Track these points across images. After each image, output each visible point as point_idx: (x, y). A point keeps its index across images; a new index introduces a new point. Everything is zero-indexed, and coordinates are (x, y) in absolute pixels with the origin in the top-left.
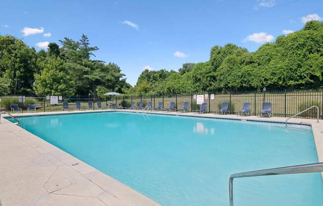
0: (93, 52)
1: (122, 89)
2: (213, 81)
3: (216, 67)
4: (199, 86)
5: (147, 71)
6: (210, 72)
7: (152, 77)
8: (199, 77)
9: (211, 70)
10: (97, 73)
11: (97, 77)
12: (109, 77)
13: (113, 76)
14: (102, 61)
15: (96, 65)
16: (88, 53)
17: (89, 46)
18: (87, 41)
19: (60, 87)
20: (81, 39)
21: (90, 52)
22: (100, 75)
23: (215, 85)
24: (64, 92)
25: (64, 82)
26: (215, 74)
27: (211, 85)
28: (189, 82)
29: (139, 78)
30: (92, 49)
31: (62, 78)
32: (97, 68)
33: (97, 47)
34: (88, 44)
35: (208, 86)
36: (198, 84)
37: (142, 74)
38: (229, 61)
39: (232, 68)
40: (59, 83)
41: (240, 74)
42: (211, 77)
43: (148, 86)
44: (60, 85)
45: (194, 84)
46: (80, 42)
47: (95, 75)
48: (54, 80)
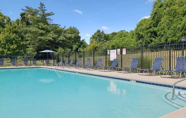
0: (50, 17)
1: (80, 49)
2: (154, 37)
3: (158, 22)
4: (141, 43)
5: (99, 31)
6: (150, 28)
7: (103, 36)
8: (141, 33)
9: (152, 25)
10: (51, 35)
11: (51, 38)
12: (61, 38)
13: (65, 37)
14: (57, 25)
15: (51, 28)
16: (46, 18)
17: (46, 12)
18: (44, 8)
19: (12, 47)
20: (39, 6)
21: (47, 17)
22: (53, 36)
23: (156, 40)
24: (15, 51)
25: (16, 42)
26: (156, 29)
27: (151, 41)
28: (133, 40)
29: (91, 38)
30: (49, 14)
31: (14, 39)
32: (52, 30)
33: (52, 13)
34: (45, 10)
35: (149, 43)
36: (140, 41)
37: (95, 34)
38: (169, 13)
39: (171, 21)
40: (12, 44)
41: (180, 26)
42: (152, 33)
43: (98, 45)
44: (12, 45)
45: (137, 41)
46: (38, 9)
47: (49, 37)
48: (7, 41)
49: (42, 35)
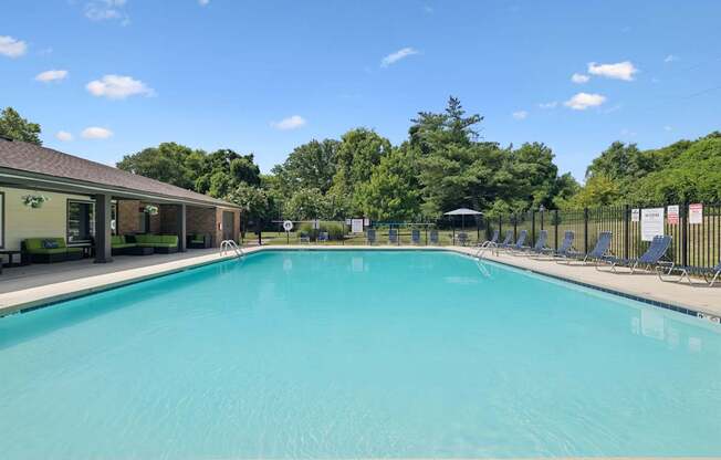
0: (472, 127)
1: (555, 200)
5: (617, 147)
7: (632, 160)
10: (475, 170)
11: (474, 179)
12: (501, 175)
13: (511, 171)
15: (475, 153)
16: (463, 132)
18: (459, 107)
19: (391, 203)
20: (448, 106)
21: (466, 129)
22: (480, 173)
24: (398, 212)
25: (399, 193)
30: (471, 121)
31: (395, 187)
32: (477, 158)
33: (478, 116)
34: (460, 113)
37: (604, 155)
43: (615, 188)
44: (393, 199)
46: (445, 113)
47: (471, 174)
48: (383, 191)
49: (453, 171)
